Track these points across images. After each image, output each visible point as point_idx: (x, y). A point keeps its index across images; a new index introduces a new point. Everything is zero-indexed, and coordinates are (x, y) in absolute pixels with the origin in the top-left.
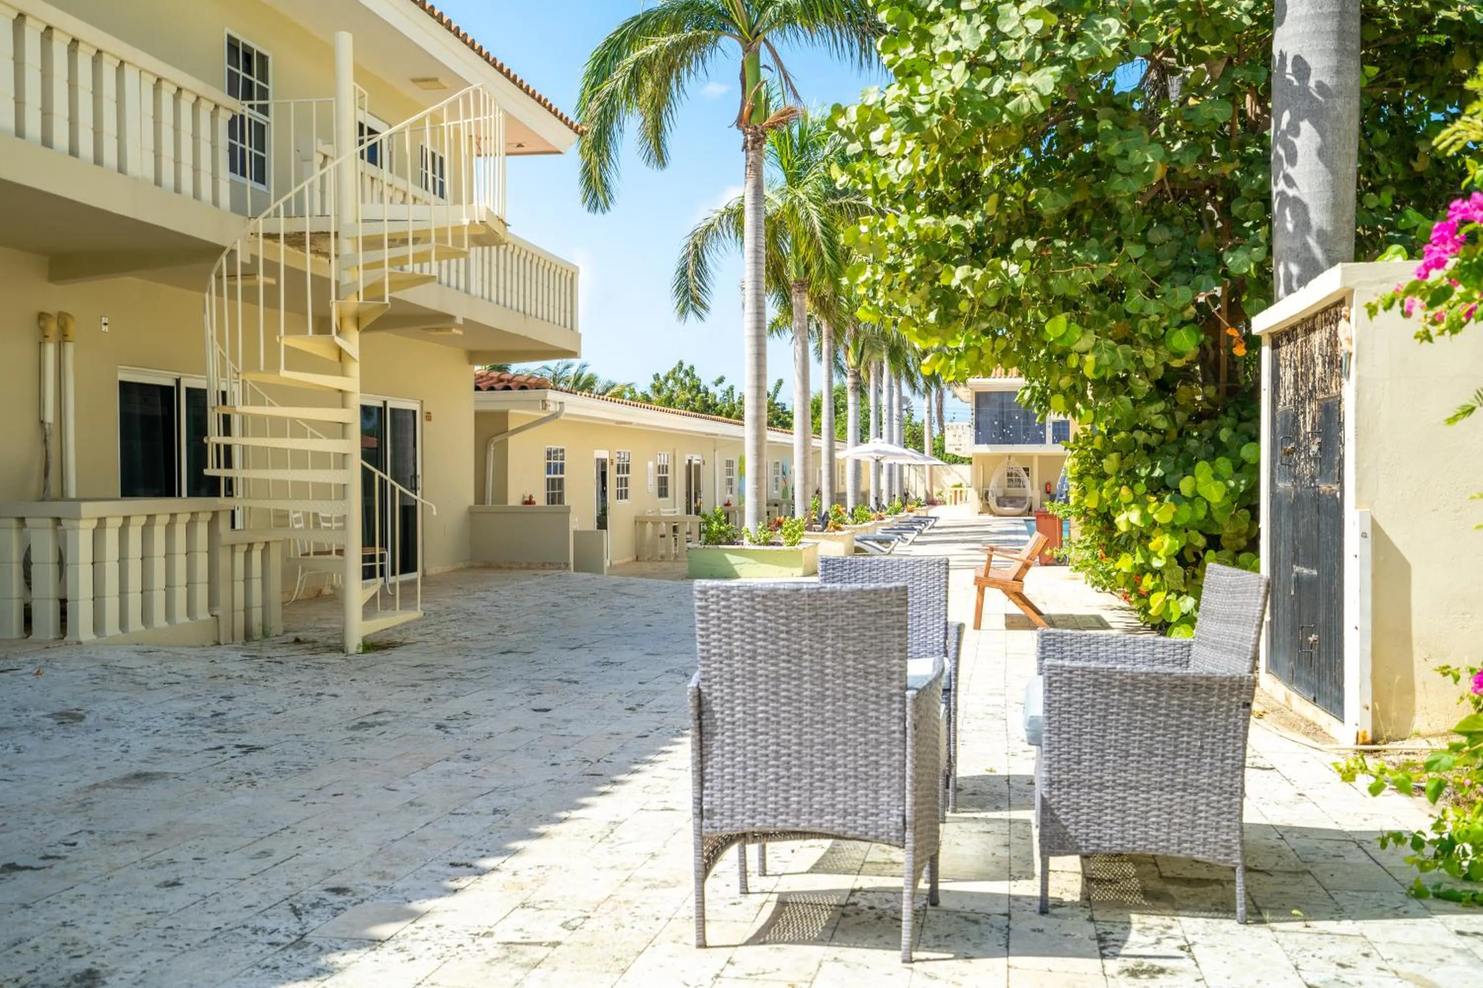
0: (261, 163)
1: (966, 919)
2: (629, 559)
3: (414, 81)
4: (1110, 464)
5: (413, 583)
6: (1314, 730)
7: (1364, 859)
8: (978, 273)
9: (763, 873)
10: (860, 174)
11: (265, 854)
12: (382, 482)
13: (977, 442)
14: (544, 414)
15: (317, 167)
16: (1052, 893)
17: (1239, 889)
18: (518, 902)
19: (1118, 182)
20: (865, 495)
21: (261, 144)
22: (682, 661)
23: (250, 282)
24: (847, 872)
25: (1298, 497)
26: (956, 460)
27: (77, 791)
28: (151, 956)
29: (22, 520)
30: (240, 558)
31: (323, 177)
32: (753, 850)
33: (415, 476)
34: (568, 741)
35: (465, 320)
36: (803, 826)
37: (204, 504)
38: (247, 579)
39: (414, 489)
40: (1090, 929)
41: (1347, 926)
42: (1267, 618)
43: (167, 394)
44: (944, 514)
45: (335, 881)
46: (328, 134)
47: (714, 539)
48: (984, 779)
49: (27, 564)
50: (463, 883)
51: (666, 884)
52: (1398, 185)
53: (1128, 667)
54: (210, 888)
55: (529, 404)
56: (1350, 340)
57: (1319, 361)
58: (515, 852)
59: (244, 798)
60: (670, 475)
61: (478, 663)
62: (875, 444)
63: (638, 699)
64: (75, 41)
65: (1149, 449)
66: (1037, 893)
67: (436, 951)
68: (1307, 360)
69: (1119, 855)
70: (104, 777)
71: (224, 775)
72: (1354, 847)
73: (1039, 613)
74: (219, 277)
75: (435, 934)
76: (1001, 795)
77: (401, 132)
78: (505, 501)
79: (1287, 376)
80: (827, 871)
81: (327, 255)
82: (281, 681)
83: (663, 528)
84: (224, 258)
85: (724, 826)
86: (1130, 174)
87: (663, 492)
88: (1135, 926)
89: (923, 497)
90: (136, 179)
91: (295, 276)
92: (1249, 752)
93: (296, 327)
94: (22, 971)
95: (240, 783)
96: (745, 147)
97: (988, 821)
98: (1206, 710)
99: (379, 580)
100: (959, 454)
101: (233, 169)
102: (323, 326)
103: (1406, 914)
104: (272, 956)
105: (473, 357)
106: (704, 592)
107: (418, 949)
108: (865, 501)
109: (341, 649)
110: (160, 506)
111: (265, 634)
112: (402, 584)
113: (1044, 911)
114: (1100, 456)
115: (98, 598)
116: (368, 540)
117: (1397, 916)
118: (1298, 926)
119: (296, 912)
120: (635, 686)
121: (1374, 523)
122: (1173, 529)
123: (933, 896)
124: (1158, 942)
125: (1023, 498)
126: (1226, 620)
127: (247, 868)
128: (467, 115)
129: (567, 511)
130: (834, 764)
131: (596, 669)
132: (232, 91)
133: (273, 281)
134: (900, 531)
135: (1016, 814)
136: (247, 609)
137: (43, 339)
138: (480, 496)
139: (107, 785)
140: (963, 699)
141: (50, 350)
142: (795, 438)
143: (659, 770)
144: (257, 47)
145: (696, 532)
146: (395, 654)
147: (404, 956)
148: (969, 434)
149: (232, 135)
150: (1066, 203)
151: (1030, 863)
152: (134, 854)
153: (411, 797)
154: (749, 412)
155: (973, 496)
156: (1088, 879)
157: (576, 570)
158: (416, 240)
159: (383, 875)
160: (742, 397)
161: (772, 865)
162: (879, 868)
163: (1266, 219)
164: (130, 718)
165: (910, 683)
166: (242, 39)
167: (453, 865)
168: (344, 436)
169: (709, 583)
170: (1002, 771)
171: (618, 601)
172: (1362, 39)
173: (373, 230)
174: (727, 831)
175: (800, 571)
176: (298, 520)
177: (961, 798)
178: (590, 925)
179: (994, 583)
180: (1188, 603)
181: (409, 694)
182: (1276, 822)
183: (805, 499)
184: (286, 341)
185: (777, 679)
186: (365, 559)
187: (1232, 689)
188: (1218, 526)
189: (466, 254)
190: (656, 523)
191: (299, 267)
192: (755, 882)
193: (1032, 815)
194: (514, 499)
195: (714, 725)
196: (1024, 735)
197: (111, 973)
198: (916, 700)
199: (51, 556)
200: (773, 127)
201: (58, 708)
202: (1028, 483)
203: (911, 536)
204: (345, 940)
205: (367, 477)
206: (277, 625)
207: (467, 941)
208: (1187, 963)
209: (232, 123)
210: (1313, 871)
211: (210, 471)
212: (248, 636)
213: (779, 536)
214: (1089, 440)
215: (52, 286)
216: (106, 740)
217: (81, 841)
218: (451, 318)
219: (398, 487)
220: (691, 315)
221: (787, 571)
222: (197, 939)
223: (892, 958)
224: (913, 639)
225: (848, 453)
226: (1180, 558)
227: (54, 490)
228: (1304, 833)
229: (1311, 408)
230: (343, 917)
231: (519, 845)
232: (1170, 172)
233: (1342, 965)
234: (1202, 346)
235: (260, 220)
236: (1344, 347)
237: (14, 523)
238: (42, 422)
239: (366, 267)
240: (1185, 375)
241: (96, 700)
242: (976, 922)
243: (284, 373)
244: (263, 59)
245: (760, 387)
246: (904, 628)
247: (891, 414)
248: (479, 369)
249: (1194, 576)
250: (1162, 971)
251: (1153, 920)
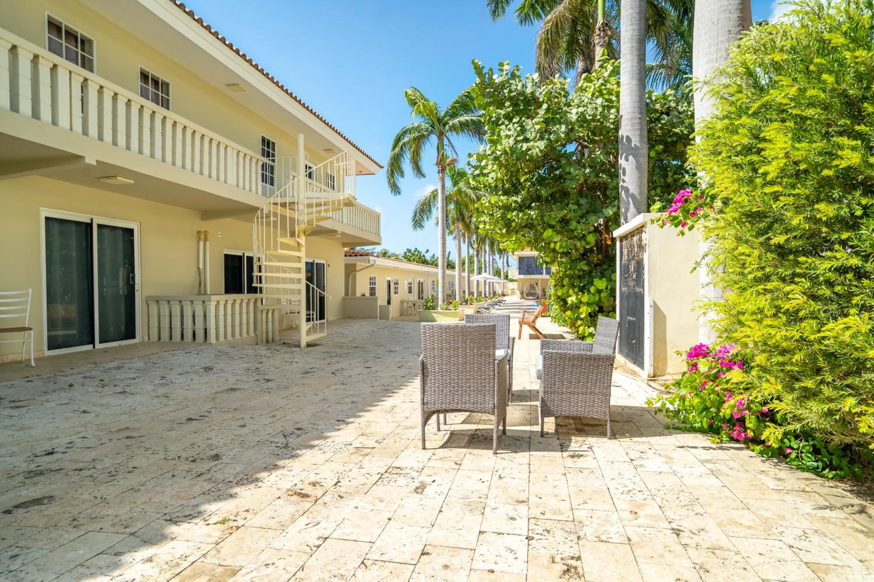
0: (272, 179)
1: (516, 439)
2: (398, 315)
3: (325, 150)
4: (566, 281)
5: (324, 323)
6: (634, 373)
7: (650, 416)
8: (521, 215)
9: (445, 424)
10: (479, 182)
11: (274, 416)
12: (313, 289)
13: (520, 274)
14: (369, 265)
15: (291, 179)
16: (545, 430)
17: (608, 427)
18: (360, 433)
19: (568, 183)
20: (481, 293)
21: (272, 173)
22: (418, 350)
23: (268, 220)
24: (474, 423)
25: (629, 293)
26: (512, 281)
27: (211, 394)
28: (236, 450)
29: (192, 301)
30: (264, 315)
31: (293, 184)
32: (442, 416)
33: (324, 286)
34: (377, 378)
35: (342, 232)
36: (459, 407)
37: (252, 296)
38: (267, 322)
39: (324, 291)
40: (558, 442)
41: (644, 439)
42: (619, 335)
43: (240, 258)
44: (508, 299)
45: (297, 426)
46: (295, 168)
47: (428, 308)
48: (522, 391)
49: (194, 317)
50: (342, 427)
51: (411, 427)
52: (662, 187)
53: (572, 352)
54: (255, 427)
55: (364, 261)
56: (646, 239)
57: (636, 246)
58: (360, 416)
59: (266, 397)
60: (412, 286)
61: (346, 351)
62: (484, 275)
63: (402, 364)
64: (211, 139)
65: (579, 277)
66: (540, 430)
67: (332, 450)
68: (632, 246)
69: (568, 417)
70: (220, 389)
71: (259, 389)
72: (646, 412)
73: (541, 333)
74: (258, 218)
75: (332, 444)
76: (527, 396)
77: (320, 168)
78: (355, 295)
79: (625, 252)
80: (467, 423)
81: (294, 210)
82: (279, 357)
83: (410, 304)
84: (259, 212)
85: (432, 407)
86: (572, 180)
87: (410, 292)
88: (573, 441)
89: (500, 293)
90: (230, 185)
91: (283, 218)
92: (612, 381)
93: (284, 235)
94: (195, 454)
95: (265, 392)
96: (439, 172)
97: (523, 405)
98: (598, 367)
99: (312, 322)
100: (514, 278)
101: (263, 181)
102: (293, 234)
103: (664, 435)
104: (277, 451)
105: (344, 245)
106: (424, 326)
107: (327, 449)
108: (481, 295)
109: (299, 346)
110: (237, 297)
111: (273, 341)
112: (320, 324)
113: (542, 436)
114: (562, 279)
115: (217, 328)
116: (308, 309)
117: (660, 435)
118: (628, 439)
119: (285, 436)
120: (400, 359)
121: (654, 302)
122: (588, 304)
123: (504, 431)
124: (581, 446)
125: (536, 294)
126: (605, 335)
127: (268, 421)
128: (342, 162)
129: (377, 298)
130: (470, 387)
131: (387, 353)
132: (263, 155)
133: (275, 219)
134: (492, 306)
135: (533, 403)
136: (267, 332)
137: (199, 240)
138: (347, 294)
139: (221, 392)
140: (515, 364)
141: (202, 243)
142: (456, 272)
143: (409, 388)
144: (272, 140)
145: (421, 305)
146: (317, 348)
147: (322, 452)
148: (516, 272)
149: (263, 170)
150: (550, 192)
151: (538, 420)
152: (230, 416)
153: (323, 398)
154: (440, 264)
155: (518, 293)
156: (557, 425)
157: (380, 319)
158: (324, 205)
159: (314, 424)
160: (438, 258)
161: (448, 421)
162: (485, 422)
163: (617, 197)
164: (228, 369)
165: (496, 358)
166: (267, 137)
167: (338, 421)
168: (300, 272)
169: (426, 323)
170: (528, 388)
171: (395, 330)
172: (648, 138)
173: (310, 201)
174: (433, 409)
175: (458, 319)
176: (284, 302)
177: (513, 397)
178: (385, 442)
179: (525, 323)
180: (592, 329)
181: (322, 362)
182: (621, 404)
183: (460, 294)
184: (280, 240)
185: (450, 357)
186: (307, 315)
187: (607, 359)
188: (603, 303)
189: (342, 209)
190: (408, 303)
191: (284, 214)
192: (442, 427)
193: (538, 403)
194: (358, 294)
195: (428, 373)
196: (536, 376)
197: (224, 455)
198: (498, 364)
199: (202, 314)
200: (448, 165)
201: (204, 366)
202: (537, 288)
203: (497, 307)
204: (301, 446)
205: (308, 287)
206: (277, 338)
207: (343, 447)
208: (590, 453)
209: (263, 165)
210: (634, 421)
211: (254, 285)
212: (267, 342)
213: (451, 307)
214: (558, 273)
215: (203, 222)
216: (220, 377)
217: (213, 411)
218: (337, 231)
219: (318, 290)
220: (419, 229)
221: (454, 319)
222: (252, 444)
223: (490, 452)
224: (497, 342)
225: (475, 278)
226: (590, 314)
227: (203, 291)
228: (630, 408)
229: (633, 263)
230: (300, 438)
231: (361, 414)
232: (586, 181)
233: (642, 452)
234: (596, 241)
235: (272, 198)
236: (644, 242)
237: (189, 303)
238: (199, 268)
239: (308, 214)
240: (591, 250)
241: (217, 363)
242: (519, 440)
243: (280, 251)
244: (273, 144)
245: (444, 255)
246: (494, 339)
247: (489, 265)
248: (346, 249)
249: (594, 320)
250: (582, 456)
251: (579, 439)
